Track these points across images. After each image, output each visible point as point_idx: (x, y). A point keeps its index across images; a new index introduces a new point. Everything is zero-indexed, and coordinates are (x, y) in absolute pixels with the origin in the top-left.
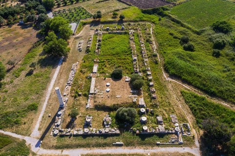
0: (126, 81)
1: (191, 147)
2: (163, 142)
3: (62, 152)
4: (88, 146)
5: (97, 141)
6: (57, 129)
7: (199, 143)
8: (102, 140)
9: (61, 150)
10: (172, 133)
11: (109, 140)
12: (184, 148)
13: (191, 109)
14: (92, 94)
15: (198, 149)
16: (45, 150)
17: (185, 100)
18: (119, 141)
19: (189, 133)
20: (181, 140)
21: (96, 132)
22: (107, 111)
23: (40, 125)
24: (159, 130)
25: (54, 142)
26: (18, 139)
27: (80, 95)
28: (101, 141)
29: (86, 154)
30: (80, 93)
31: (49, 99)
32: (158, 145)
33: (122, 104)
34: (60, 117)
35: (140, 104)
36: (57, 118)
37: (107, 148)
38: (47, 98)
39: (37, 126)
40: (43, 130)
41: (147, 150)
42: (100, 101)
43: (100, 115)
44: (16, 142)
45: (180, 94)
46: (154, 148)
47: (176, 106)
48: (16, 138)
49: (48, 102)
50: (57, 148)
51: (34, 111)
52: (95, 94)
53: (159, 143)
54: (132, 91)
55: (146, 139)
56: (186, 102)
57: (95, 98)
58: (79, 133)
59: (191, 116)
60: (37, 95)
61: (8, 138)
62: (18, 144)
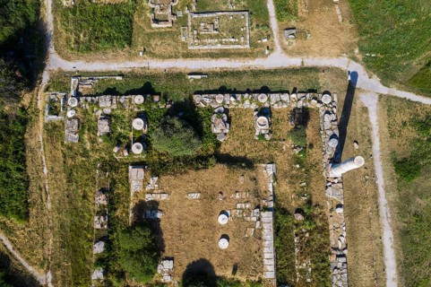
0: (172, 259)
1: (60, 71)
2: (110, 80)
3: (302, 62)
4: (256, 73)
5: (239, 82)
6: (326, 105)
7: (41, 78)
8: (228, 83)
9: (305, 65)
10: (87, 96)
11: (216, 84)
12: (74, 70)
13: (23, 160)
14: (266, 209)
15: (47, 68)
16: (336, 66)
17: (27, 188)
18: (195, 80)
19: (52, 97)
20: (75, 82)
21: (243, 97)
22: (222, 154)
23: (367, 120)
24: (111, 100)
25: (324, 80)
26: (399, 89)
27: (299, 211)
28: (231, 82)
29: (257, 59)
30: (299, 217)
31: (376, 197)
32: (121, 75)
33: (185, 172)
34: (330, 133)
35: (141, 171)
36: (337, 133)
37: (218, 70)
38: (383, 200)
39: (373, 118)
40: (356, 107)
41: (143, 66)
42: (242, 179)
43: (237, 143)
44: (401, 83)
45: (33, 212)
46: (130, 70)
47: (56, 169)
48: (406, 90)
49: (376, 187)
50: (314, 69)
51: (399, 158)
52: (258, 207)
53: (118, 78)
54: (159, 215)
55: (142, 85)
56: (27, 183)
57: (257, 194)
58: (277, 95)
59: (31, 143)
60: (413, 208)
61: (422, 91)
62: (394, 79)
